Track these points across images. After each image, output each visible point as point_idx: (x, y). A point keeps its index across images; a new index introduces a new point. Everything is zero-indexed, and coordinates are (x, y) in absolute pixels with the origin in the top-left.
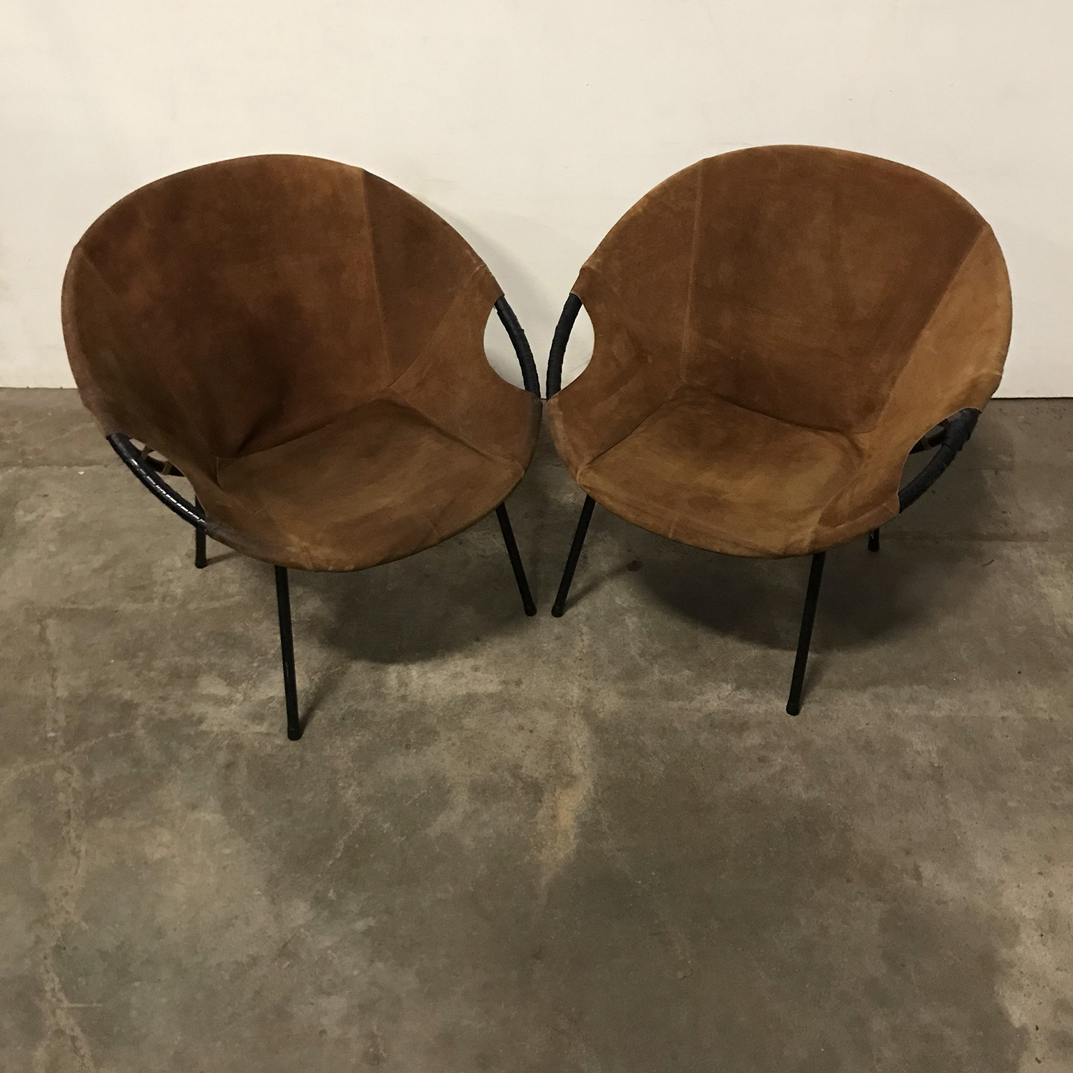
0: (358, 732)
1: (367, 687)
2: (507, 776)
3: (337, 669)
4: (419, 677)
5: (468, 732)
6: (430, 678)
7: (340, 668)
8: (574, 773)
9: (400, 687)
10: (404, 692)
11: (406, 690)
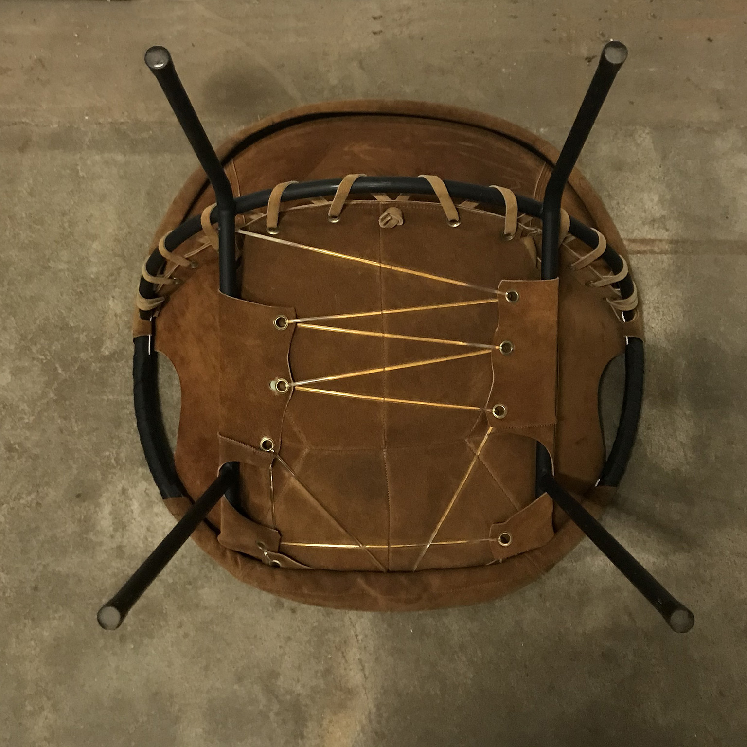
0: (56, 611)
1: (70, 531)
2: (257, 689)
3: (29, 499)
4: (143, 512)
5: (207, 612)
6: (156, 515)
7: (33, 496)
8: (350, 685)
9: (116, 530)
10: (120, 540)
11: (123, 537)
